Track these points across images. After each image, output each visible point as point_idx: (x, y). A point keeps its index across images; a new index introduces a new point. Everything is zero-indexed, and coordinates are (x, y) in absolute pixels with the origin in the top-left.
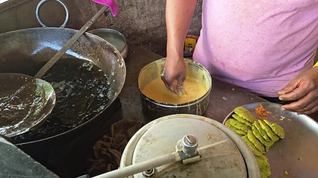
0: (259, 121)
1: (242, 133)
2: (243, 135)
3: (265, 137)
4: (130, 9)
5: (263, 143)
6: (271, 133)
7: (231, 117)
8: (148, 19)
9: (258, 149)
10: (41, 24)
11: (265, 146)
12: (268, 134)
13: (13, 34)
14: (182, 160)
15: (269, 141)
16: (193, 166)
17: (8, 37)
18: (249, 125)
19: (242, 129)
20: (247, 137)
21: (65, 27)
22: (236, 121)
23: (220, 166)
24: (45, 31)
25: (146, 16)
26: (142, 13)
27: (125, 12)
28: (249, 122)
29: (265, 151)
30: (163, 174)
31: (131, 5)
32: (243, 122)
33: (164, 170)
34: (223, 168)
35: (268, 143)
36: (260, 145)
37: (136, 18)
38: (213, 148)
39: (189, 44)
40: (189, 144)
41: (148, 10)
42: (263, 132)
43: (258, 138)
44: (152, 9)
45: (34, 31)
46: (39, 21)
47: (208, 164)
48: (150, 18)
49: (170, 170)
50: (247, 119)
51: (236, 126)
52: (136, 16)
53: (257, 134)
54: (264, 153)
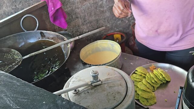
0: (150, 73)
1: (140, 80)
2: (140, 82)
3: (153, 81)
4: (77, 20)
5: (152, 85)
6: (157, 79)
7: (134, 73)
8: (88, 25)
9: (149, 88)
10: (24, 30)
11: (154, 87)
12: (155, 79)
13: (9, 37)
14: (92, 84)
15: (156, 83)
16: (98, 87)
17: (7, 39)
18: (144, 76)
19: (140, 78)
20: (142, 82)
21: (37, 30)
22: (137, 74)
23: (112, 86)
24: (27, 34)
25: (87, 24)
26: (85, 22)
27: (74, 22)
28: (144, 74)
29: (154, 89)
30: (83, 92)
31: (77, 18)
32: (140, 74)
33: (83, 90)
34: (113, 87)
35: (156, 85)
36: (150, 86)
37: (81, 25)
38: (109, 78)
39: (117, 38)
40: (93, 74)
41: (88, 20)
42: (152, 78)
43: (149, 82)
44: (90, 19)
45: (20, 35)
46: (23, 29)
47: (106, 85)
48: (90, 24)
49: (86, 89)
50: (143, 73)
51: (136, 77)
52: (81, 24)
53: (148, 80)
54: (153, 90)
